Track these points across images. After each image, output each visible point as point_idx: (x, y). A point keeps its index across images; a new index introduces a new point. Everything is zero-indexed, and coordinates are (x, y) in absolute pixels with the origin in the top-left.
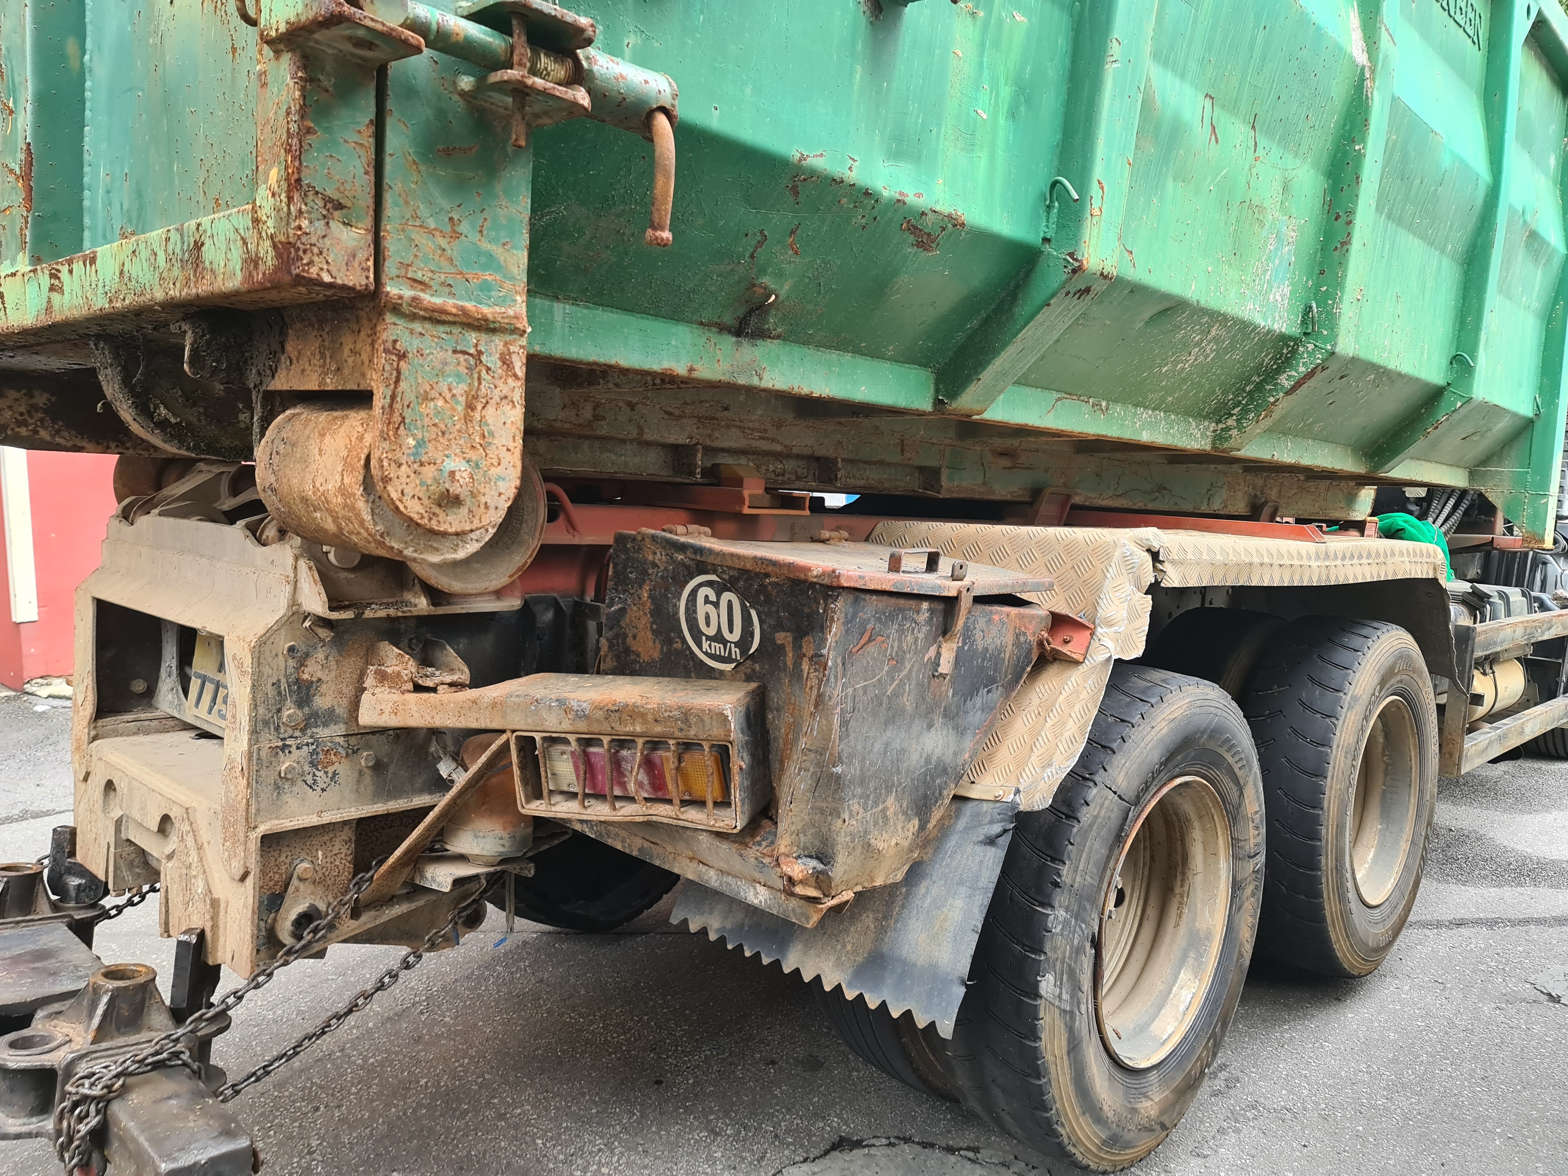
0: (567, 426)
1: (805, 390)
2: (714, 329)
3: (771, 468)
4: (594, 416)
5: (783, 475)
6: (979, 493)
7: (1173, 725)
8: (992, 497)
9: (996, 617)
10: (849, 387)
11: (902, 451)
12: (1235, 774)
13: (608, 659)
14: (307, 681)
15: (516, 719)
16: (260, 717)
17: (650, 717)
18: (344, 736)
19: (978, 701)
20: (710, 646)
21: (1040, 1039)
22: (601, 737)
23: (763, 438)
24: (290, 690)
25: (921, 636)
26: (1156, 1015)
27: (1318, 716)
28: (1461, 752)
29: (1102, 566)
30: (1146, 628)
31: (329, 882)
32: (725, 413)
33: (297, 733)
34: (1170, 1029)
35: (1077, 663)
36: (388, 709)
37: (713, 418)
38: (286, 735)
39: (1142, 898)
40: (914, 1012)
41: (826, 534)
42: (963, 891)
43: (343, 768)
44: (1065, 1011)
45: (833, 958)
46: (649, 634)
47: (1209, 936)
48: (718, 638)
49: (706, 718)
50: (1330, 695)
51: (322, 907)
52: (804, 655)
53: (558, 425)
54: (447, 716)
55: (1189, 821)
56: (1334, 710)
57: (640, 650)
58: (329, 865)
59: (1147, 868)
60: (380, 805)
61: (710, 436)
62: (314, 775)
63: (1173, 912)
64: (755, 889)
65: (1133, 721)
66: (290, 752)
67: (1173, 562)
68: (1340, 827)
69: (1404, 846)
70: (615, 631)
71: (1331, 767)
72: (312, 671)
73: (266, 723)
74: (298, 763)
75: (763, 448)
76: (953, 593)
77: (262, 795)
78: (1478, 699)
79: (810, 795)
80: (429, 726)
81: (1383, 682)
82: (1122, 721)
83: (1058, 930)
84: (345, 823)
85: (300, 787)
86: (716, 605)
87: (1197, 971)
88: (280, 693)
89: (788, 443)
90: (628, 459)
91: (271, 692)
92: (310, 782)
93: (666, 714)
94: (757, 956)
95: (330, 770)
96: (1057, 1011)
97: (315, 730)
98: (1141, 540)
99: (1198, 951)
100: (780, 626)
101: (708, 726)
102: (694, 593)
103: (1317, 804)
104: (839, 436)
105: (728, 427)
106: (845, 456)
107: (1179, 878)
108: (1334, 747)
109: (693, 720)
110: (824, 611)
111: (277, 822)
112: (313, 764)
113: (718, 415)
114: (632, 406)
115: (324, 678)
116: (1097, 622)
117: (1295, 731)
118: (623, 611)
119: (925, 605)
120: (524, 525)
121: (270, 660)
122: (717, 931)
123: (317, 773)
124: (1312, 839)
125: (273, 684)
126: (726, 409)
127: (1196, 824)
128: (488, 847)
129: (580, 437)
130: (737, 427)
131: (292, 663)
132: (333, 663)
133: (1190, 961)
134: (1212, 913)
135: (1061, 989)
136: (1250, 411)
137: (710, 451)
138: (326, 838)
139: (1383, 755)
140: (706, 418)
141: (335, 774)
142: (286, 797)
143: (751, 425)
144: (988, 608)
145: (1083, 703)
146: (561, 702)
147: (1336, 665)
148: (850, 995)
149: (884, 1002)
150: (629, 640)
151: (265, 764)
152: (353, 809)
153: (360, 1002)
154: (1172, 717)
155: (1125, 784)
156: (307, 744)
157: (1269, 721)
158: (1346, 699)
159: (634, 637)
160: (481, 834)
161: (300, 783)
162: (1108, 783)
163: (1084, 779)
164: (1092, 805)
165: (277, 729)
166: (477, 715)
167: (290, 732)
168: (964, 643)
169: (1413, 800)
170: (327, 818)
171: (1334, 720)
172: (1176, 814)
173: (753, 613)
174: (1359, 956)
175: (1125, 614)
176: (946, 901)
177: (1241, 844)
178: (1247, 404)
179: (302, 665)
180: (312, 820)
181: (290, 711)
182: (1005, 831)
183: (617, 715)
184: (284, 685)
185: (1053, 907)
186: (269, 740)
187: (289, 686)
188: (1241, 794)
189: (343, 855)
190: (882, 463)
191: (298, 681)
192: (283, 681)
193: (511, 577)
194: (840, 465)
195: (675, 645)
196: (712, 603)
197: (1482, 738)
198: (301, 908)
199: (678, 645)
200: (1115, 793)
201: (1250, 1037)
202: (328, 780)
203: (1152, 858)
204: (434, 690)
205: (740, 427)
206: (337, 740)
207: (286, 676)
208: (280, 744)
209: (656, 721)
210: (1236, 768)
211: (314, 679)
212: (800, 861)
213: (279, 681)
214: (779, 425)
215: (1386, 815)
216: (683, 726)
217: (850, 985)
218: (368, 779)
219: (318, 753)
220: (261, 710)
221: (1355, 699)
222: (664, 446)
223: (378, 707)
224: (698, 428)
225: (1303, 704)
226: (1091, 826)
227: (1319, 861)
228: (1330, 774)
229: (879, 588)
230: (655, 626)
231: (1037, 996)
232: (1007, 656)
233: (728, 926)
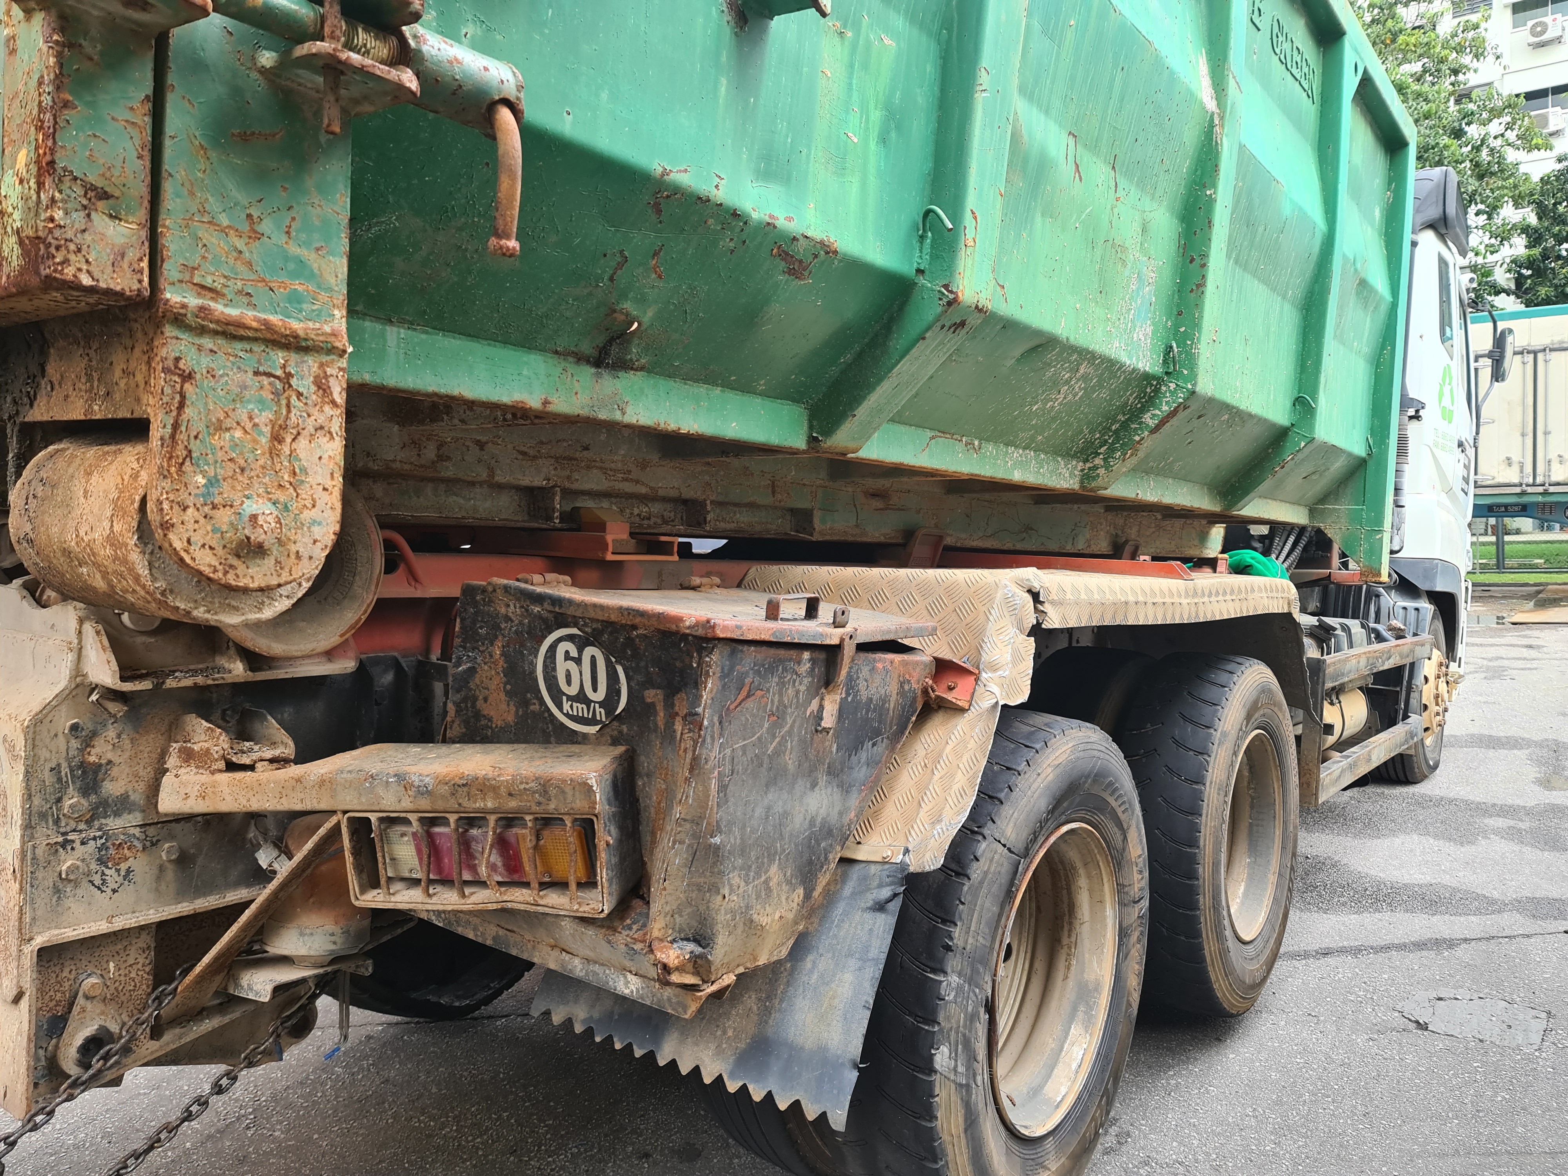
0: (406, 467)
1: (672, 426)
2: (571, 359)
3: (636, 511)
4: (438, 456)
5: (649, 519)
6: (852, 535)
7: (1058, 771)
8: (865, 539)
9: (880, 665)
10: (719, 423)
11: (773, 493)
12: (1119, 818)
13: (455, 725)
14: (94, 763)
15: (348, 798)
16: (35, 809)
17: (503, 791)
18: (140, 826)
19: (863, 756)
20: (571, 707)
21: (937, 1118)
22: (447, 815)
23: (626, 480)
24: (73, 776)
25: (803, 688)
26: (1049, 1076)
27: (1191, 753)
28: (1318, 782)
29: (984, 609)
30: (1031, 672)
31: (123, 998)
32: (585, 453)
33: (82, 826)
34: (1063, 1090)
35: (962, 710)
36: (194, 792)
37: (571, 459)
38: (68, 829)
39: (1029, 951)
40: (802, 1103)
41: (697, 581)
42: (853, 963)
43: (140, 864)
44: (961, 1085)
45: (712, 1046)
46: (502, 696)
47: (1097, 988)
48: (581, 697)
49: (568, 789)
50: (1202, 732)
51: (114, 1028)
52: (677, 714)
53: (397, 465)
54: (266, 798)
55: (1074, 868)
56: (1205, 747)
57: (492, 714)
58: (122, 978)
59: (1033, 920)
60: (185, 904)
61: (569, 478)
62: (103, 874)
63: (1061, 965)
64: (625, 977)
65: (1020, 769)
66: (73, 849)
67: (1052, 603)
68: (1216, 864)
69: (1272, 878)
70: (463, 693)
71: (1205, 804)
72: (100, 752)
73: (43, 816)
74: (83, 860)
75: (627, 490)
76: (835, 641)
77: (39, 901)
78: (1329, 729)
79: (685, 870)
80: (244, 810)
81: (1249, 717)
82: (1008, 768)
83: (951, 997)
84: (142, 928)
85: (85, 889)
86: (578, 661)
87: (1088, 1025)
88: (60, 780)
89: (652, 484)
90: (478, 503)
91: (49, 778)
92: (98, 882)
93: (522, 787)
94: (629, 1048)
95: (123, 867)
96: (953, 1086)
97: (103, 821)
98: (1022, 580)
99: (1088, 1004)
100: (650, 683)
101: (570, 798)
102: (553, 648)
103: (1193, 843)
104: (707, 478)
105: (589, 467)
106: (713, 498)
107: (1066, 929)
108: (1208, 784)
109: (553, 792)
110: (698, 666)
111: (56, 932)
112: (101, 861)
113: (577, 455)
114: (481, 445)
115: (116, 759)
116: (981, 667)
117: (1170, 770)
118: (472, 671)
119: (806, 655)
120: (357, 578)
121: (48, 741)
122: (584, 1021)
123: (107, 872)
124: (1190, 879)
125: (52, 770)
126: (586, 448)
127: (1081, 871)
128: (316, 946)
129: (423, 479)
130: (597, 468)
131: (75, 744)
132: (128, 742)
133: (1080, 1015)
134: (1100, 962)
135: (956, 1061)
136: (1116, 449)
137: (568, 493)
138: (119, 946)
139: (1249, 788)
140: (564, 458)
141: (129, 871)
142: (69, 902)
143: (613, 466)
144: (871, 656)
145: (971, 753)
146: (400, 777)
147: (1205, 702)
148: (732, 1087)
149: (770, 1093)
150: (480, 704)
151: (42, 864)
152: (152, 911)
153: (163, 1136)
154: (1057, 763)
155: (1014, 835)
156: (95, 838)
157: (1144, 760)
158: (1217, 736)
159: (486, 700)
160: (308, 931)
161: (85, 884)
162: (997, 836)
163: (973, 832)
164: (982, 860)
165: (57, 822)
166: (302, 796)
167: (73, 824)
168: (848, 694)
169: (1278, 832)
170: (119, 924)
171: (1206, 757)
172: (1062, 862)
173: (620, 669)
174: (1237, 994)
175: (1008, 657)
176: (834, 976)
177: (1126, 889)
178: (1113, 443)
179: (88, 746)
180: (102, 927)
181: (72, 800)
182: (895, 895)
183: (465, 789)
184: (65, 770)
185: (945, 973)
186: (47, 835)
187: (72, 771)
188: (1125, 838)
189: (140, 966)
190: (752, 506)
191: (82, 765)
192: (64, 765)
193: (341, 636)
194: (709, 508)
195: (532, 707)
196: (573, 659)
197: (1335, 767)
198: (88, 1031)
199: (535, 707)
200: (1004, 846)
201: (1138, 1087)
202: (120, 879)
203: (1038, 908)
204: (251, 768)
205: (601, 468)
206: (132, 831)
207: (67, 759)
208: (60, 839)
209: (510, 795)
210: (1119, 811)
211: (103, 762)
212: (675, 945)
213: (59, 765)
214: (643, 465)
215: (1253, 849)
216: (541, 799)
217: (732, 1075)
218: (170, 874)
219: (107, 848)
220: (37, 801)
221: (1224, 734)
222: (519, 489)
223: (183, 791)
224: (556, 469)
225: (1176, 742)
226: (981, 883)
227: (1198, 901)
228: (1204, 812)
229: (757, 638)
230: (508, 687)
231: (932, 1070)
232: (892, 706)
233: (596, 1015)
